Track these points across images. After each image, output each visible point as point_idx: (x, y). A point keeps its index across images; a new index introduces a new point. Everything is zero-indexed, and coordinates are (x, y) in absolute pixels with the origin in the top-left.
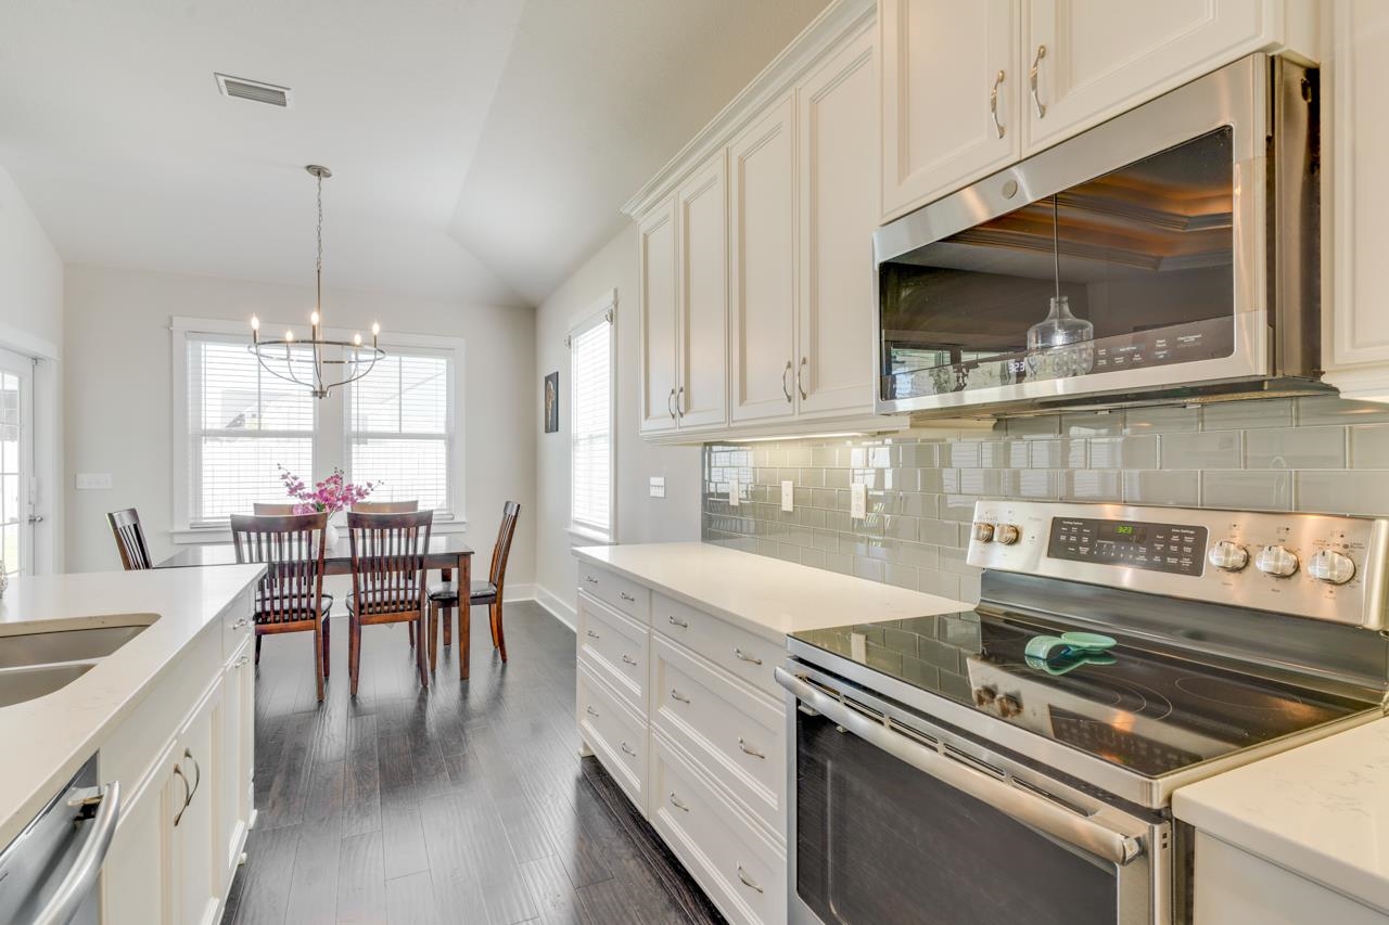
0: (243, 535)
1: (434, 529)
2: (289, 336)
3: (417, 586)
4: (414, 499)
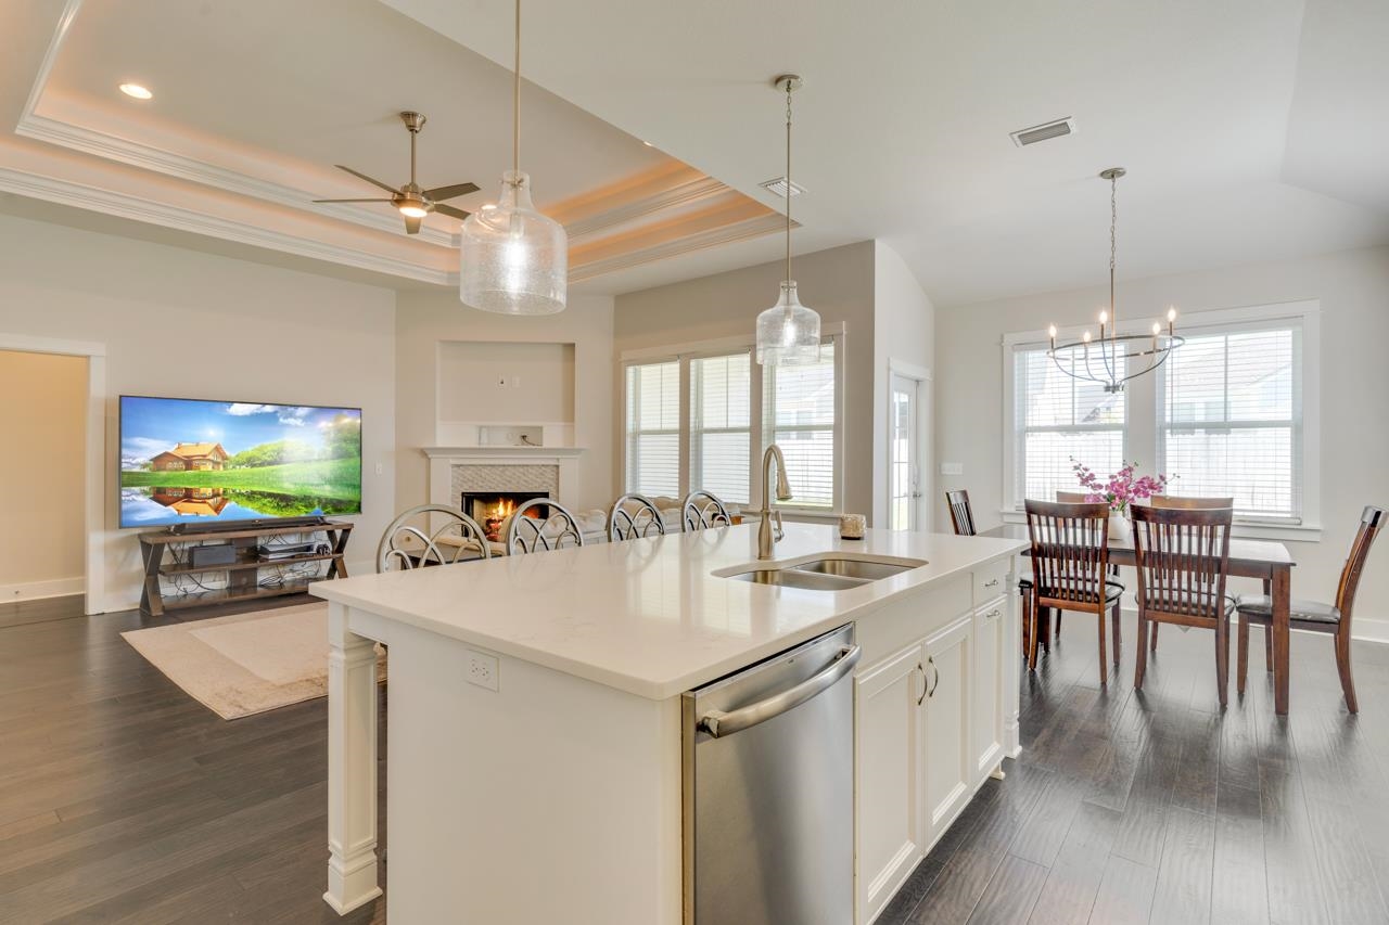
0: (1035, 518)
1: (1233, 532)
2: (1087, 337)
3: (1214, 591)
4: (1229, 496)
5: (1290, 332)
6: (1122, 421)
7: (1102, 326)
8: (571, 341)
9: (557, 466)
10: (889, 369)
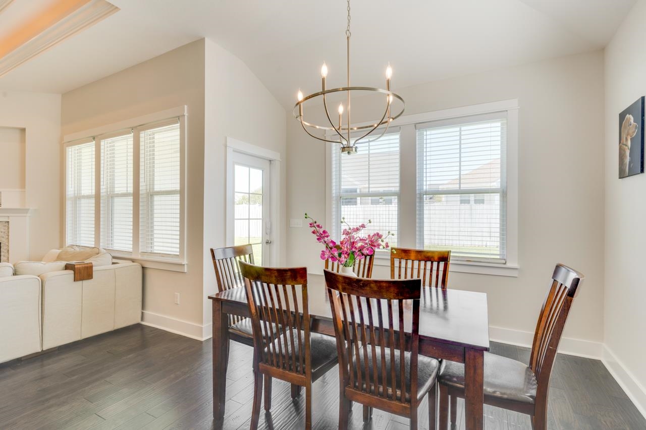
5: (499, 124)
6: (397, 189)
7: (323, 80)
8: (23, 127)
9: (8, 222)
10: (226, 146)
